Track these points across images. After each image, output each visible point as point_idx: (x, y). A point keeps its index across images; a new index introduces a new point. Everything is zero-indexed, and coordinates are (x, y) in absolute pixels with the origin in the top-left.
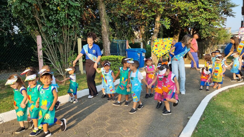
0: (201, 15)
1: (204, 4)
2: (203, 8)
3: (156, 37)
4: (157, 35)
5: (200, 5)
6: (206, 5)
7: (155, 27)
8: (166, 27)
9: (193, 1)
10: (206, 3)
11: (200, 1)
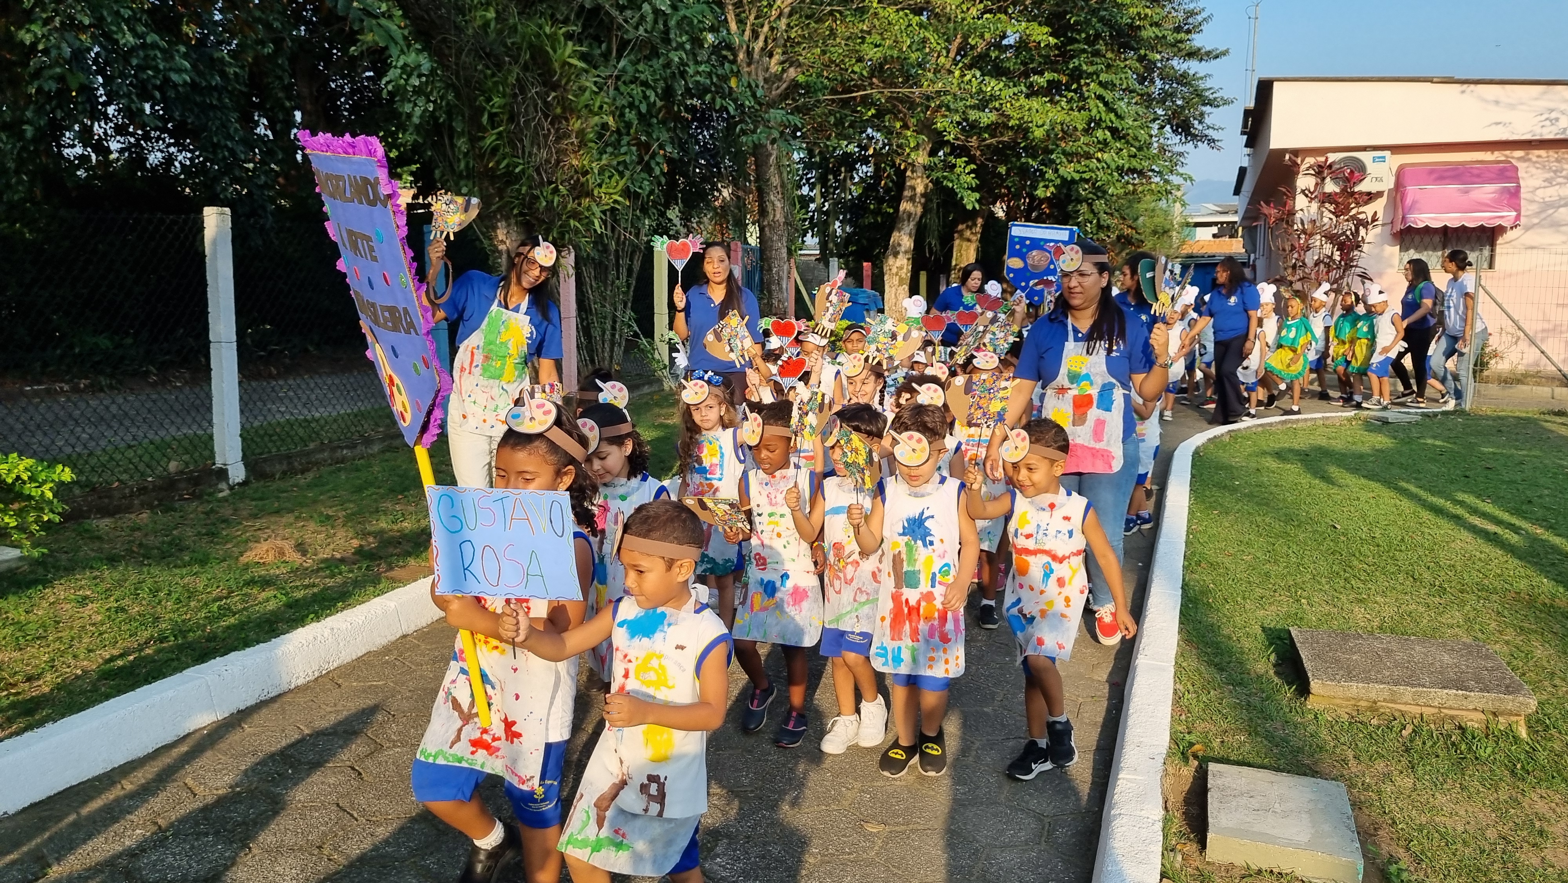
0: (1100, 155)
1: (1114, 110)
3: (910, 235)
4: (914, 232)
5: (1099, 113)
6: (1120, 118)
7: (907, 193)
8: (962, 198)
9: (1070, 95)
10: (1121, 106)
11: (1100, 97)
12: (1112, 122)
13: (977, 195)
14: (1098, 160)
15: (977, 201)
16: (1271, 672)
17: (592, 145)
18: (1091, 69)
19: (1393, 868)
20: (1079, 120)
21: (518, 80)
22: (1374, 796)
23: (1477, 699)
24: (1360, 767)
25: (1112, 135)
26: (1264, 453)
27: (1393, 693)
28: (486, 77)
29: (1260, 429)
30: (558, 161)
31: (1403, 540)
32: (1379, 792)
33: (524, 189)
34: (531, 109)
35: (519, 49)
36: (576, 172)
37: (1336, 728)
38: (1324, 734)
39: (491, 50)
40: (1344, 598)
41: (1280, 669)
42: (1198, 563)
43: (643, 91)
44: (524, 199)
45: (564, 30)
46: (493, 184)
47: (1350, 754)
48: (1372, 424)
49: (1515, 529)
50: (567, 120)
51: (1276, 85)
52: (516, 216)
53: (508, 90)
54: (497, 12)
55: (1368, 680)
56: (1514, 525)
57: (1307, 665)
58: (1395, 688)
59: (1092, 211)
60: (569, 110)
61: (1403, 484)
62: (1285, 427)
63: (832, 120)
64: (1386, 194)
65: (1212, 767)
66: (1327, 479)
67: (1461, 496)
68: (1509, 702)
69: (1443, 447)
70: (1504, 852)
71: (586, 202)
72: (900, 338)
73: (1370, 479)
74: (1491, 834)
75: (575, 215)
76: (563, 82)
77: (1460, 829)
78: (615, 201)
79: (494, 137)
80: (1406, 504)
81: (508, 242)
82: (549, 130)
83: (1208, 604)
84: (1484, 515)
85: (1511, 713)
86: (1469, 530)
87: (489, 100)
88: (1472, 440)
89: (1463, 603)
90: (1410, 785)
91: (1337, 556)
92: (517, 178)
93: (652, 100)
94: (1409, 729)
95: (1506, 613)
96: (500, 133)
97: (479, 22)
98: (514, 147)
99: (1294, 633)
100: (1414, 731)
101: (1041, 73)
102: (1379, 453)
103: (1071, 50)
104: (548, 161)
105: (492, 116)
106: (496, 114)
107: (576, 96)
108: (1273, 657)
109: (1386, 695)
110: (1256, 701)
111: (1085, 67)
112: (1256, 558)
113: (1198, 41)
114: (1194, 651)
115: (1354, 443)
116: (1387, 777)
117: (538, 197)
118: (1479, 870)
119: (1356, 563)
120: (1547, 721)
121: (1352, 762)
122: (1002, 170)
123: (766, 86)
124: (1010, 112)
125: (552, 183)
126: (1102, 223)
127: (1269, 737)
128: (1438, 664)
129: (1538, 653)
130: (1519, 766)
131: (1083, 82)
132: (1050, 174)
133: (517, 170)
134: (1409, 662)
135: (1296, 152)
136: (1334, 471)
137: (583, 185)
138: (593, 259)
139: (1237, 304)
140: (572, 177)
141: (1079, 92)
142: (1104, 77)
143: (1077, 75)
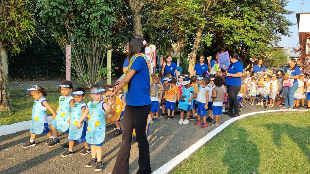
0: (246, 34)
4: (196, 52)
5: (247, 22)
9: (240, 18)
10: (253, 21)
11: (247, 18)
12: (250, 24)
25: (251, 29)
51: (301, 15)
113: (285, 8)
135: (307, 33)
141: (242, 17)
142: (249, 13)
143: (242, 12)
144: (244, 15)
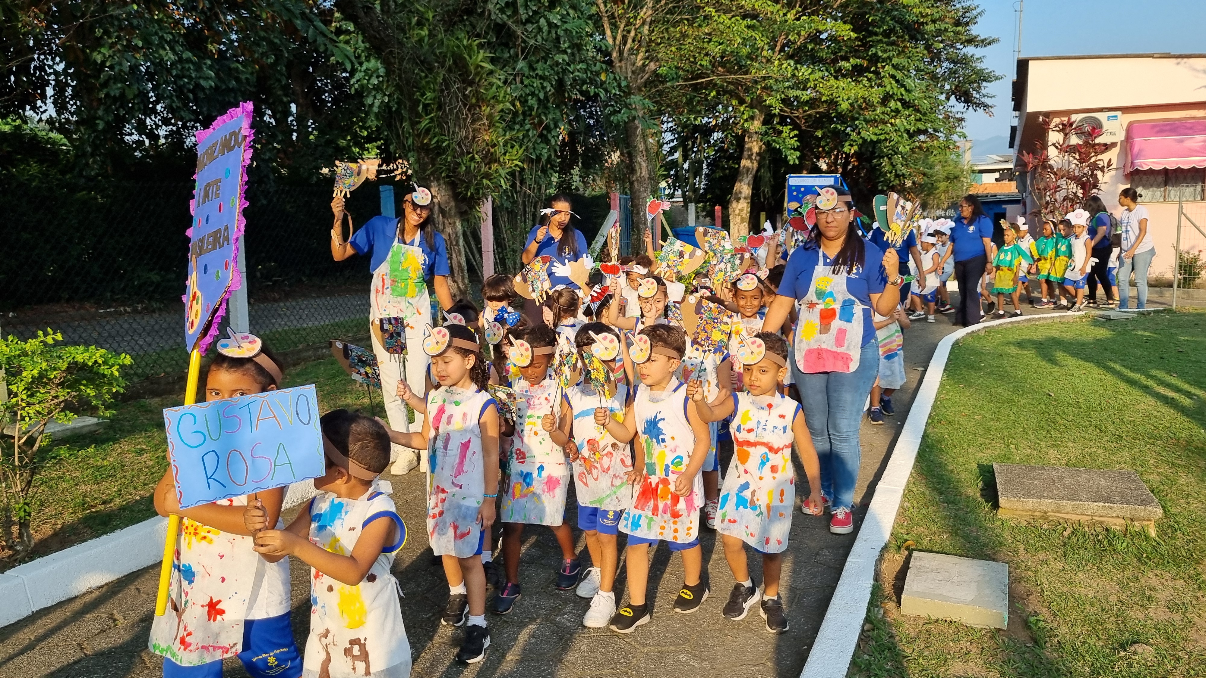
0: (893, 121)
1: (903, 86)
2: (900, 100)
3: (749, 185)
4: (751, 182)
5: (892, 88)
6: (908, 91)
7: (746, 154)
8: (786, 156)
9: (870, 75)
10: (909, 83)
11: (893, 77)
12: (902, 95)
13: (798, 154)
14: (891, 124)
15: (798, 158)
16: (978, 495)
17: (498, 125)
18: (885, 56)
19: (1033, 619)
20: (876, 94)
21: (444, 79)
22: (1032, 575)
23: (1119, 509)
24: (1026, 556)
25: (903, 104)
26: (1009, 343)
27: (1058, 506)
28: (421, 78)
29: (1009, 326)
30: (474, 137)
31: (1100, 404)
32: (1036, 572)
33: (449, 158)
34: (454, 100)
35: (445, 56)
36: (487, 145)
37: (1016, 531)
38: (1006, 535)
39: (425, 58)
40: (1043, 444)
41: (984, 492)
42: (939, 421)
43: (541, 84)
44: (449, 166)
45: (477, 42)
46: (427, 155)
47: (1022, 547)
48: (1098, 321)
49: (1189, 395)
50: (480, 107)
51: (1031, 63)
52: (444, 178)
53: (437, 87)
54: (429, 31)
55: (1041, 497)
56: (1190, 392)
57: (999, 487)
58: (1059, 502)
59: (892, 164)
60: (481, 99)
61: (1112, 364)
62: (1030, 324)
63: (684, 100)
64: (1119, 145)
65: (915, 554)
66: (1053, 361)
67: (1154, 372)
68: (1142, 511)
69: (1150, 336)
70: (1119, 611)
71: (494, 166)
72: (686, 256)
73: (1086, 361)
74: (1113, 599)
75: (487, 176)
76: (477, 80)
77: (1091, 595)
78: (516, 165)
79: (427, 121)
80: (1109, 378)
81: (439, 197)
82: (467, 115)
83: (942, 449)
84: (1169, 386)
85: (1144, 520)
86: (1153, 396)
87: (423, 94)
88: (1173, 331)
89: (1133, 447)
90: (1061, 567)
91: (1046, 415)
92: (444, 151)
93: (548, 89)
94: (1069, 531)
95: (1164, 454)
96: (431, 118)
97: (416, 39)
98: (442, 128)
99: (995, 466)
100: (1073, 532)
101: (846, 59)
102: (1098, 342)
103: (870, 41)
104: (466, 137)
105: (426, 106)
106: (429, 105)
107: (486, 90)
108: (981, 484)
109: (1053, 507)
110: (961, 513)
111: (880, 54)
112: (984, 417)
113: (974, 30)
114: (924, 481)
115: (1080, 335)
116: (1045, 562)
117: (459, 164)
118: (1098, 621)
119: (1059, 419)
120: (1176, 526)
121: (1021, 551)
122: (819, 134)
123: (633, 77)
124: (822, 90)
125: (470, 153)
126: (898, 172)
127: (966, 537)
128: (1095, 487)
129: (1182, 481)
130: (1145, 555)
131: (879, 65)
132: (854, 136)
133: (444, 145)
134: (1074, 485)
135: (1048, 115)
136: (1060, 355)
137: (492, 154)
138: (507, 208)
139: (974, 232)
140: (484, 149)
141: (877, 73)
142: (895, 61)
143: (875, 60)
144: (883, 67)
